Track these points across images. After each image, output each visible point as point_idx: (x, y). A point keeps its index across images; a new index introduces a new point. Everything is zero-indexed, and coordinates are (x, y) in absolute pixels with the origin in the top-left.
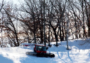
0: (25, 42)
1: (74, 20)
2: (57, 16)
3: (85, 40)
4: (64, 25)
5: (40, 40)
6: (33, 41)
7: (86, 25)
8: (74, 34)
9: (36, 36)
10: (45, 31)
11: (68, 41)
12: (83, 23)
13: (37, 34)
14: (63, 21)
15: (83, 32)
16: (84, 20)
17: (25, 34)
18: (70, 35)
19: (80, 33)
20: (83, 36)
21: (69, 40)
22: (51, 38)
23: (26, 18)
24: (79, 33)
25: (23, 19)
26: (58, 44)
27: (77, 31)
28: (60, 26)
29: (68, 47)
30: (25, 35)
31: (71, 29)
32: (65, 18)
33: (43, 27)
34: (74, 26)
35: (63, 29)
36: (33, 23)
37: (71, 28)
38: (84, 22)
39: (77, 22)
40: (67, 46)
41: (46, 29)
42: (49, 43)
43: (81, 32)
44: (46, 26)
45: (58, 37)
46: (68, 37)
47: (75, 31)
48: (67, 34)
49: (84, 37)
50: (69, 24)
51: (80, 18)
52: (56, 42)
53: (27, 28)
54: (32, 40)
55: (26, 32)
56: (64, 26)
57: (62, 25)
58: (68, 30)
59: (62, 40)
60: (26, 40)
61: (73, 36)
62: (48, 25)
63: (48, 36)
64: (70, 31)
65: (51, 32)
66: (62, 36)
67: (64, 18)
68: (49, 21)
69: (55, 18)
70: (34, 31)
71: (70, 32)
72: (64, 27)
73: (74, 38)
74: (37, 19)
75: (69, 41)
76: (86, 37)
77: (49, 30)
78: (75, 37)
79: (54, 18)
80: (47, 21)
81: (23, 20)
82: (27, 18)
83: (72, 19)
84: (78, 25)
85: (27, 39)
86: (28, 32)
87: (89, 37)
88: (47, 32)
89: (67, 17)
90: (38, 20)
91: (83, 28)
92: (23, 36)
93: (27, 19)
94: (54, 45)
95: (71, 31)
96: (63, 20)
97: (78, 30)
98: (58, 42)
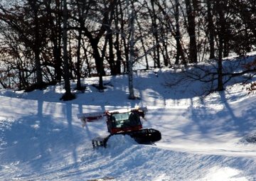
0: (11, 78)
1: (151, 15)
2: (101, 3)
3: (181, 72)
4: (122, 28)
5: (53, 72)
6: (33, 75)
7: (185, 30)
8: (150, 54)
9: (41, 61)
10: (68, 46)
11: (132, 75)
12: (174, 24)
13: (43, 53)
14: (120, 16)
15: (174, 49)
16: (176, 16)
17: (10, 54)
18: (139, 58)
19: (166, 50)
20: (174, 60)
21: (136, 71)
22: (83, 66)
23: (12, 9)
24: (165, 52)
25: (4, 11)
26: (105, 84)
27: (158, 46)
28: (111, 31)
29: (132, 92)
30: (10, 57)
31: (142, 41)
32: (124, 9)
33: (62, 34)
34: (149, 32)
35: (117, 39)
36: (32, 24)
37: (140, 38)
38: (177, 20)
39: (157, 21)
40: (131, 88)
41: (71, 41)
42: (79, 81)
43: (169, 49)
44: (68, 32)
45: (105, 62)
46: (133, 62)
47: (152, 46)
48: (129, 55)
49: (177, 63)
50: (136, 25)
51: (167, 10)
52: (98, 78)
53: (15, 38)
54: (29, 73)
55: (14, 49)
56: (122, 32)
57: (117, 27)
58: (132, 43)
59: (115, 71)
60: (13, 71)
61: (146, 59)
62: (76, 28)
63: (74, 60)
64: (138, 45)
65: (84, 48)
66: (115, 59)
67: (121, 9)
68: (79, 16)
69: (96, 10)
70: (35, 47)
71: (137, 50)
72: (120, 35)
73: (149, 65)
74: (45, 10)
75: (134, 73)
76: (184, 63)
77: (80, 43)
78: (151, 63)
79: (92, 8)
80: (72, 17)
81: (4, 13)
82: (14, 8)
83: (143, 11)
84: (162, 29)
85: (14, 68)
86: (20, 49)
87: (192, 64)
88: (74, 47)
89: (128, 4)
90: (47, 15)
91: (176, 39)
92: (5, 61)
93: (14, 12)
94: (94, 85)
95: (140, 45)
96: (117, 15)
97: (161, 44)
98: (103, 77)
